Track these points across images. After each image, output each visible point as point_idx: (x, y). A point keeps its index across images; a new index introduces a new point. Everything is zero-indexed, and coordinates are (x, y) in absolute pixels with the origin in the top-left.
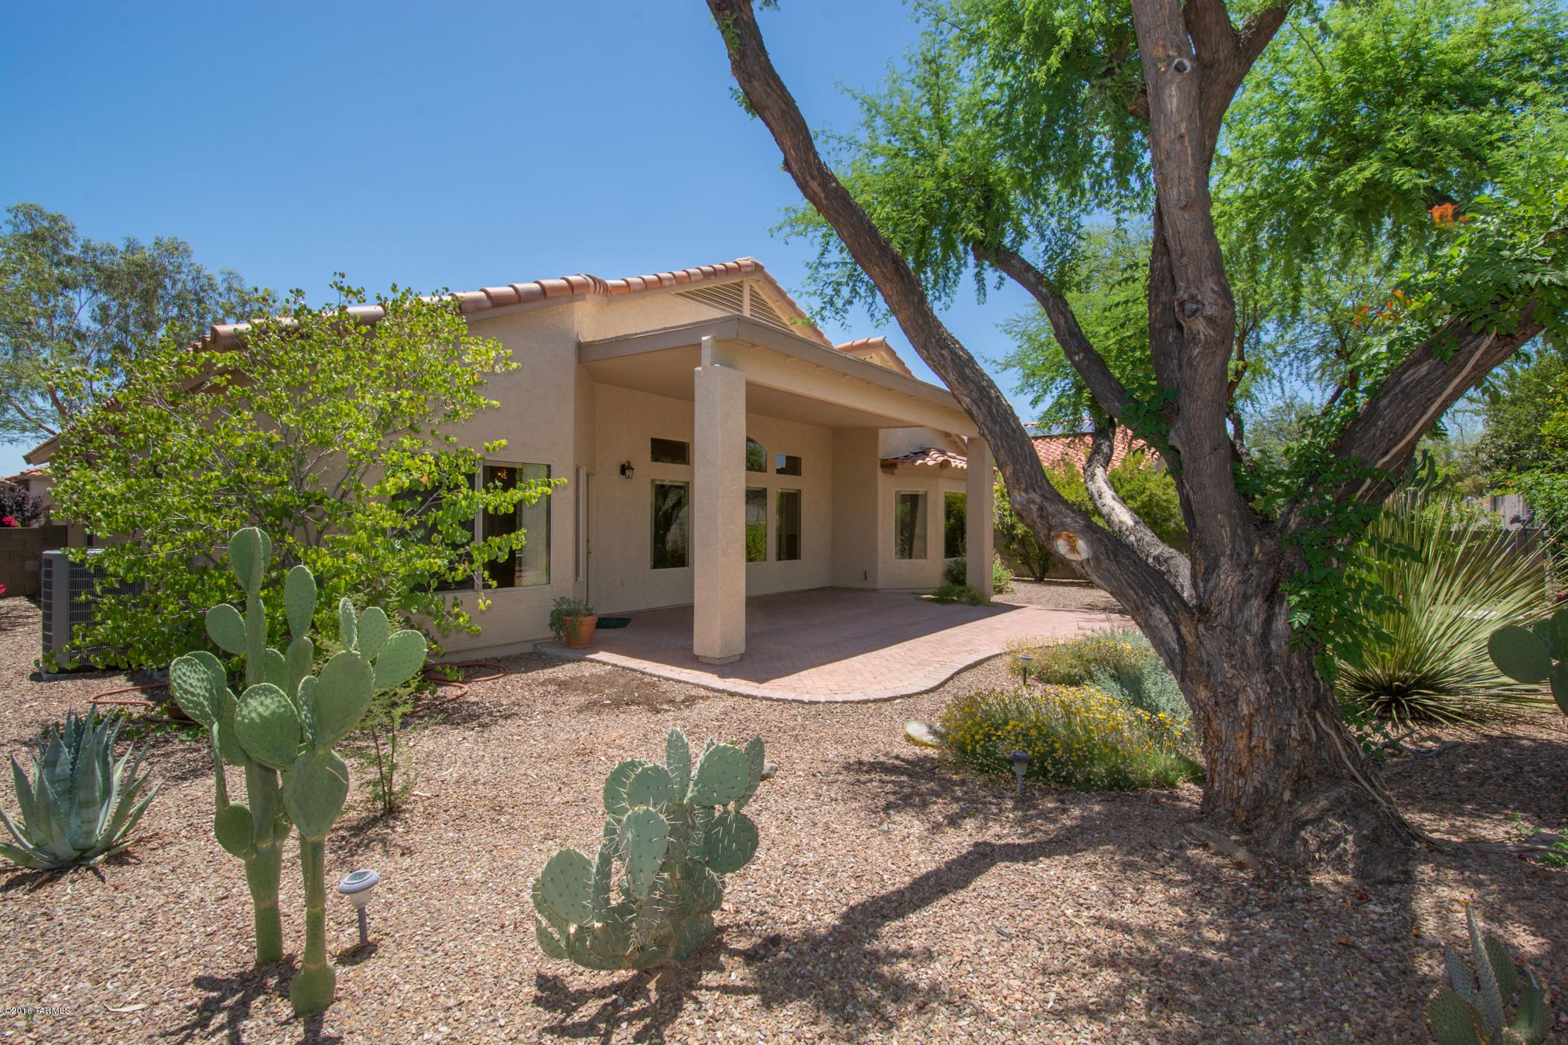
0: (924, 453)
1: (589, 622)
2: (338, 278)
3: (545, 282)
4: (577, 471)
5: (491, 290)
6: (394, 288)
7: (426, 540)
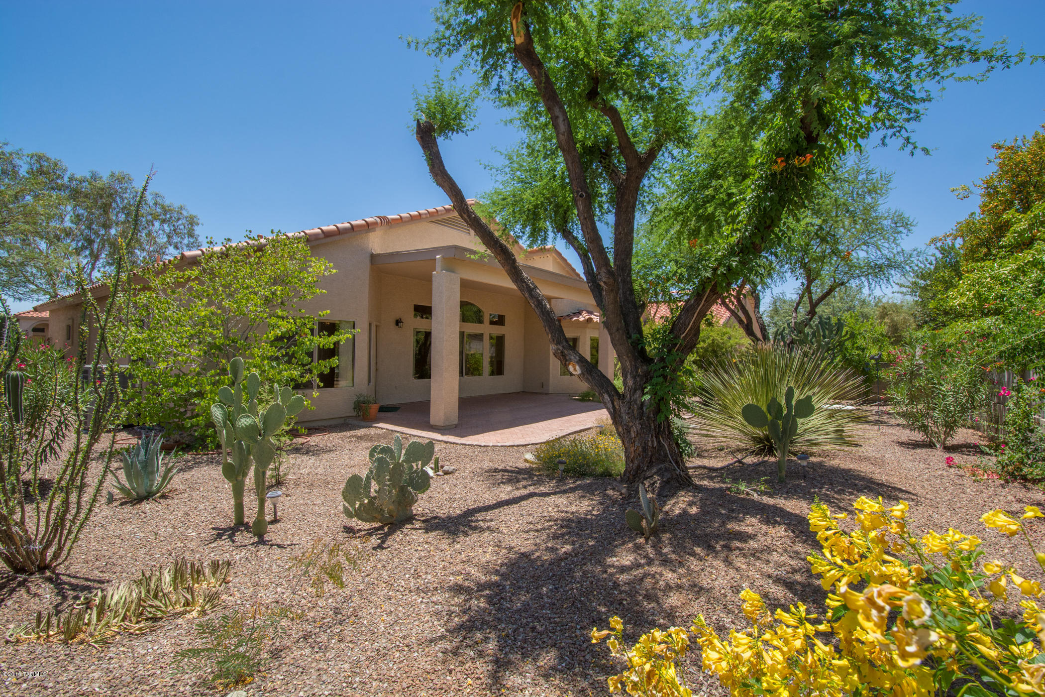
0: (579, 313)
1: (374, 408)
2: (248, 233)
3: (353, 223)
4: (370, 324)
5: (324, 228)
6: (272, 232)
7: (289, 362)
